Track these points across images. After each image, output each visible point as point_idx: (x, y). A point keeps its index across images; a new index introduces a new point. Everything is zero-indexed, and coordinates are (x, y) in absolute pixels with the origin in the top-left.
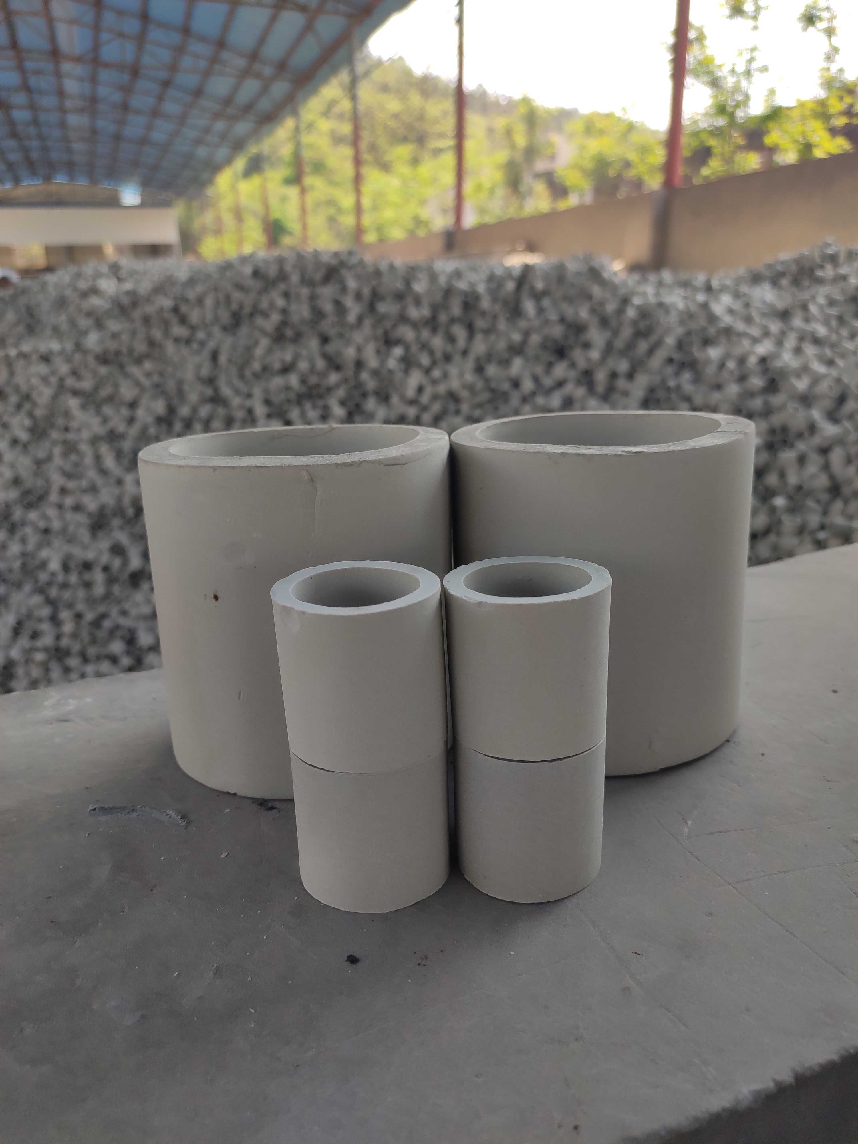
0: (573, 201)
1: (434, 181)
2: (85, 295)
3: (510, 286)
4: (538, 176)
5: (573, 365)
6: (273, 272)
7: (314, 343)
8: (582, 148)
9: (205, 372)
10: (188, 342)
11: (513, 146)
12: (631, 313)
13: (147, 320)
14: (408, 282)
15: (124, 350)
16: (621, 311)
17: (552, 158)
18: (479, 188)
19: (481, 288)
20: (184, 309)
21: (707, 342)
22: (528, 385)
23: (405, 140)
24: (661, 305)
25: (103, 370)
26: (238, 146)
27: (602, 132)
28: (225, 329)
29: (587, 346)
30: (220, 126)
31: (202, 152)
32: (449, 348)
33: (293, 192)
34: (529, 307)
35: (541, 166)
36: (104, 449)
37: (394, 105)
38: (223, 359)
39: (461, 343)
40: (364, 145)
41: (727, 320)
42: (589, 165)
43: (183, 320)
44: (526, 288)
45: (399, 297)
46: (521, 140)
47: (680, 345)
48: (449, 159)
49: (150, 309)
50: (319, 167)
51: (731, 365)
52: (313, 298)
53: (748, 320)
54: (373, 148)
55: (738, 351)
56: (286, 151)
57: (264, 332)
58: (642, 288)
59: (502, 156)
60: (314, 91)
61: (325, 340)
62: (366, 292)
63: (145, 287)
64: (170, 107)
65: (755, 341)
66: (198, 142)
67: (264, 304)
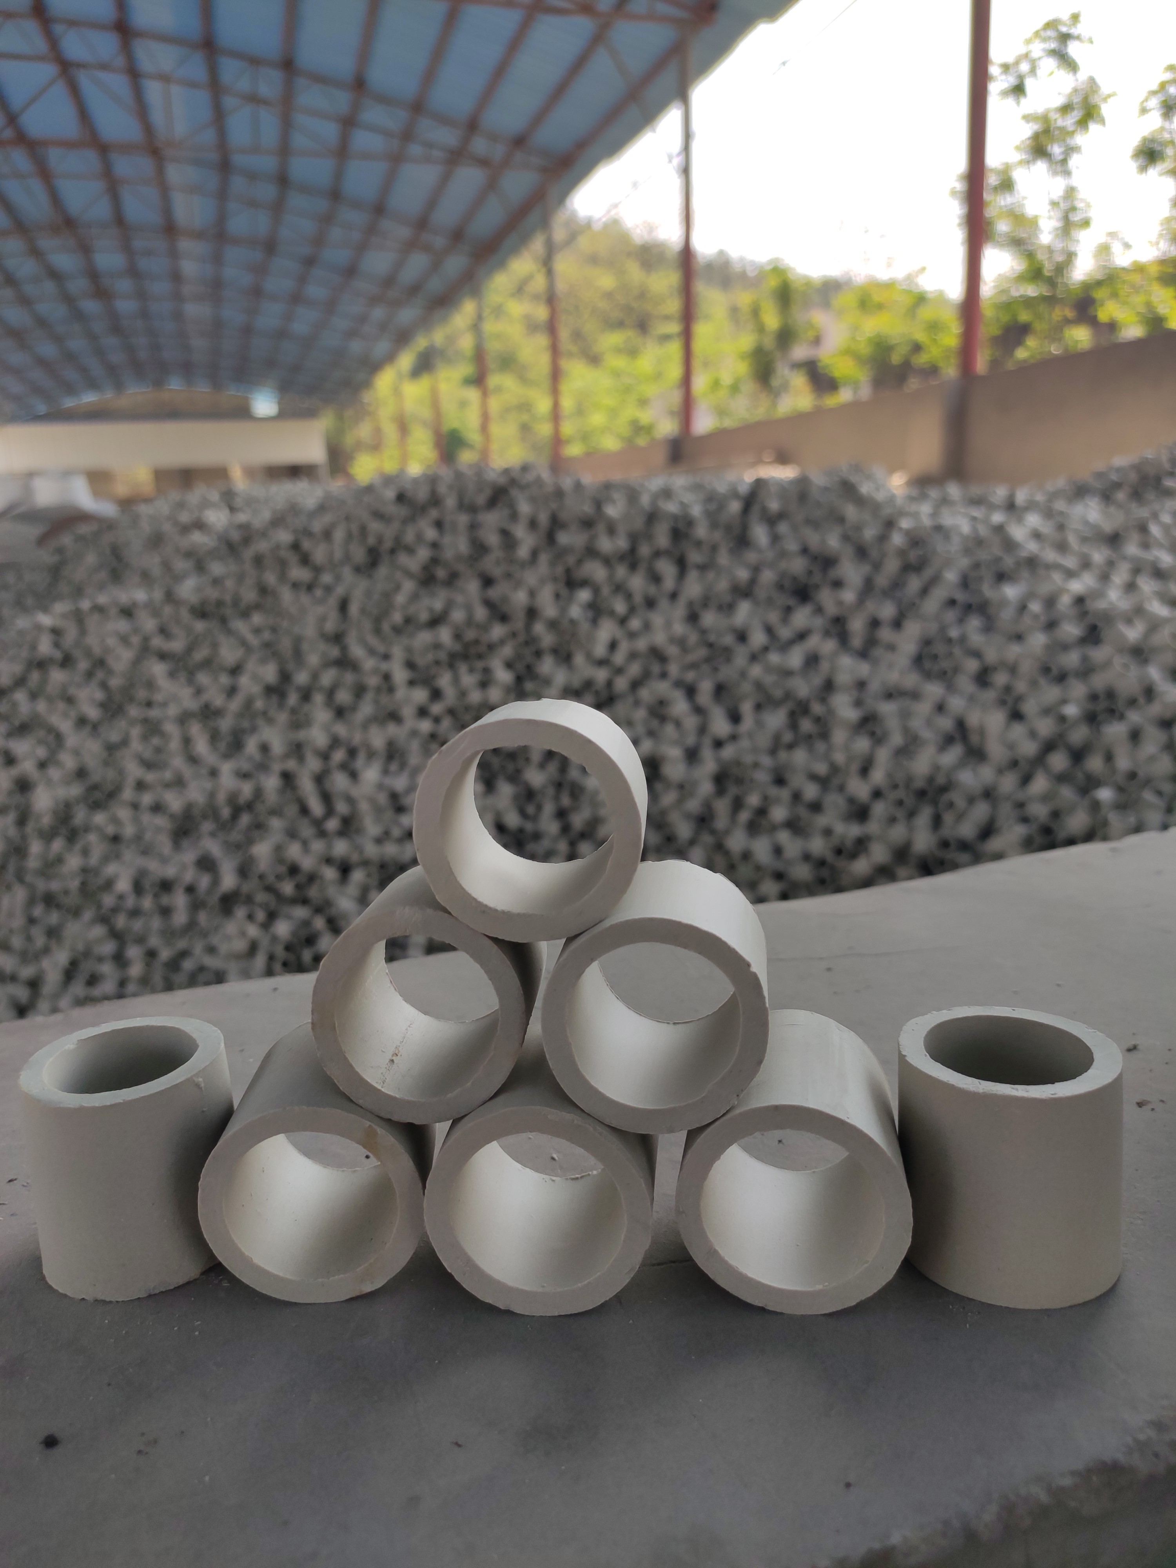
0: (844, 396)
1: (658, 376)
2: (185, 529)
3: (735, 507)
4: (797, 366)
5: (819, 610)
6: (422, 495)
7: (472, 587)
8: (855, 328)
9: (330, 626)
10: (310, 587)
11: (761, 329)
12: (897, 540)
13: (258, 561)
14: (598, 505)
15: (228, 598)
16: (883, 538)
17: (817, 341)
18: (716, 384)
19: (696, 511)
20: (306, 545)
21: (1001, 577)
22: (758, 638)
23: (620, 325)
24: (938, 528)
25: (200, 626)
26: (403, 338)
27: (880, 307)
28: (358, 570)
29: (838, 584)
30: (378, 313)
31: (356, 346)
32: (652, 590)
33: (473, 395)
34: (760, 534)
35: (800, 352)
36: (195, 729)
37: (606, 281)
38: (354, 609)
39: (669, 583)
40: (564, 334)
41: (1032, 547)
42: (865, 349)
43: (305, 560)
44: (756, 509)
45: (587, 524)
46: (772, 320)
47: (965, 583)
48: (675, 349)
49: (262, 546)
50: (508, 362)
51: (1035, 607)
52: (473, 527)
53: (1062, 547)
54: (577, 336)
55: (1044, 589)
56: (466, 343)
57: (408, 574)
58: (913, 508)
59: (747, 341)
60: (501, 264)
61: (488, 582)
62: (543, 518)
63: (261, 518)
64: (315, 291)
65: (1070, 574)
66: (352, 334)
67: (409, 537)
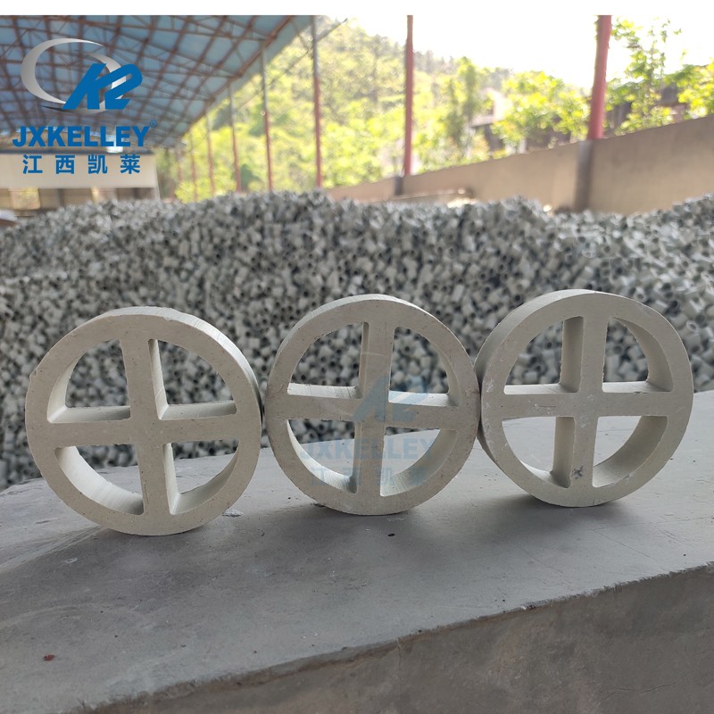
0: (508, 151)
2: (84, 231)
3: (454, 223)
4: (477, 128)
5: (506, 291)
6: (250, 210)
7: (286, 273)
8: (517, 104)
9: (192, 297)
10: (178, 272)
11: (455, 102)
12: (556, 246)
13: (141, 251)
14: (366, 221)
15: (122, 277)
16: (547, 245)
17: (491, 112)
19: (429, 225)
20: (173, 242)
21: (620, 272)
22: (468, 309)
23: (358, 96)
24: (582, 239)
25: (105, 295)
26: (211, 100)
27: (534, 89)
28: (208, 259)
29: (518, 275)
30: (194, 81)
31: (178, 105)
32: (401, 277)
33: (260, 143)
34: (470, 242)
35: (479, 119)
36: (108, 362)
37: (350, 64)
38: (207, 286)
39: (412, 273)
40: (322, 100)
41: (639, 253)
42: (523, 120)
43: (173, 253)
44: (467, 224)
45: (360, 233)
46: (462, 97)
47: (597, 275)
48: (399, 112)
49: (141, 243)
50: (283, 120)
51: (640, 290)
52: (284, 233)
53: (656, 254)
54: (330, 102)
55: (645, 280)
58: (565, 226)
59: (444, 110)
60: (279, 51)
61: (296, 270)
62: (330, 227)
63: (137, 224)
